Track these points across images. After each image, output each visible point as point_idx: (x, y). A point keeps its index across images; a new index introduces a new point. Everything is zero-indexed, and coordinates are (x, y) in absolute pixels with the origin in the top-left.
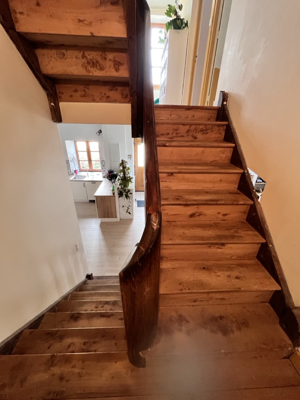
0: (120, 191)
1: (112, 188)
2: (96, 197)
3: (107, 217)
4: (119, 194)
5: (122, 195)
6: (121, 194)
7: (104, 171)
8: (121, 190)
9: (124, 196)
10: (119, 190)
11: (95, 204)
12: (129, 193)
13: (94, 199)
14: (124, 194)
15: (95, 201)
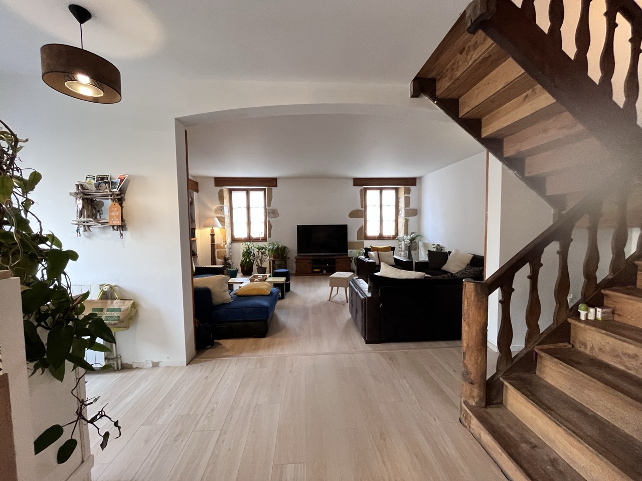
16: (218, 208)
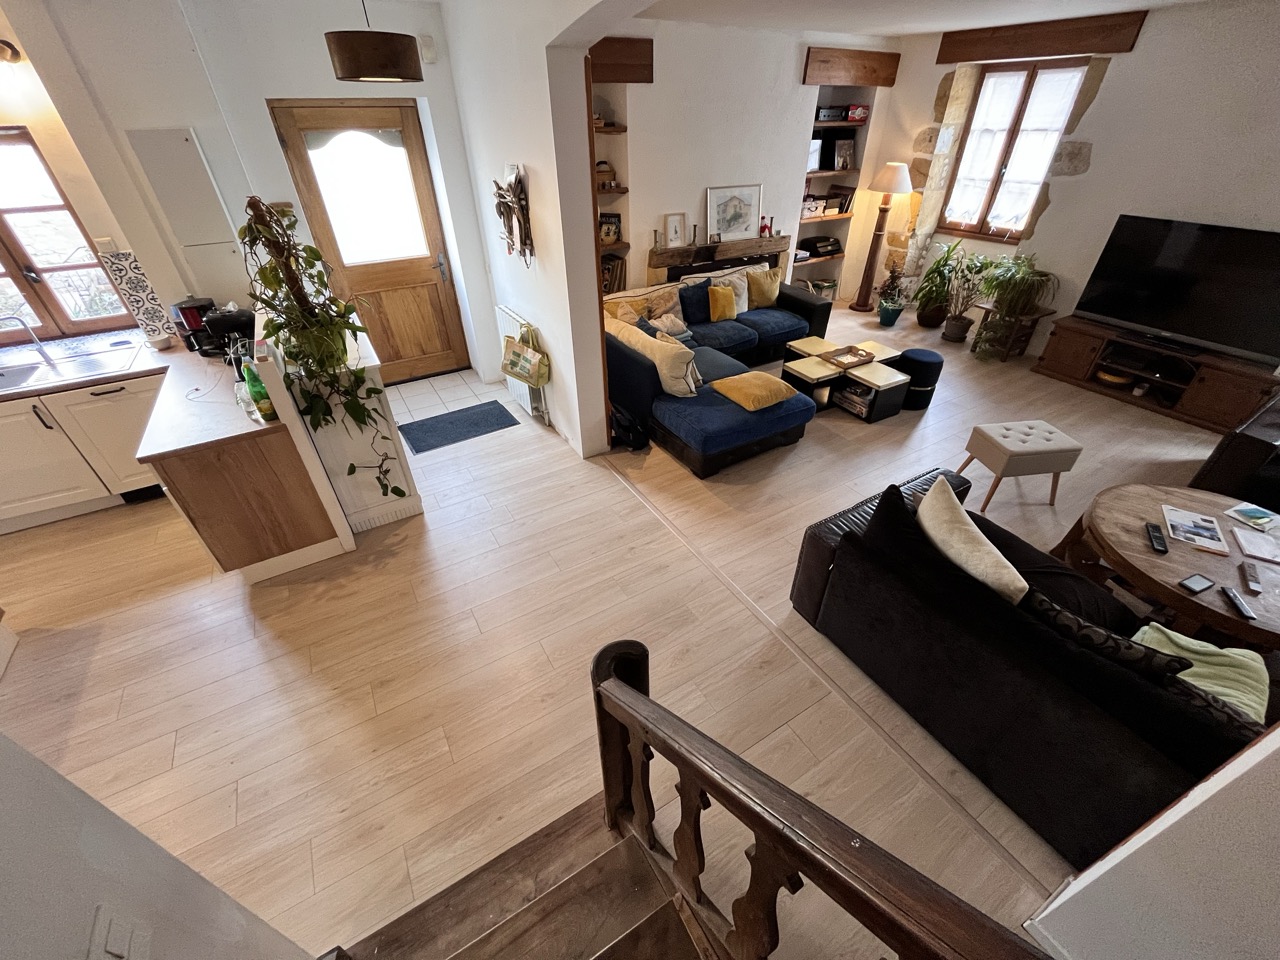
0: (305, 393)
1: (245, 390)
2: (157, 461)
3: (274, 547)
4: (302, 413)
5: (329, 412)
6: (315, 410)
7: (154, 315)
8: (310, 385)
9: (339, 412)
10: (296, 389)
11: (170, 503)
12: (362, 393)
13: (149, 478)
14: (336, 401)
15: (158, 487)
16: (924, 133)
